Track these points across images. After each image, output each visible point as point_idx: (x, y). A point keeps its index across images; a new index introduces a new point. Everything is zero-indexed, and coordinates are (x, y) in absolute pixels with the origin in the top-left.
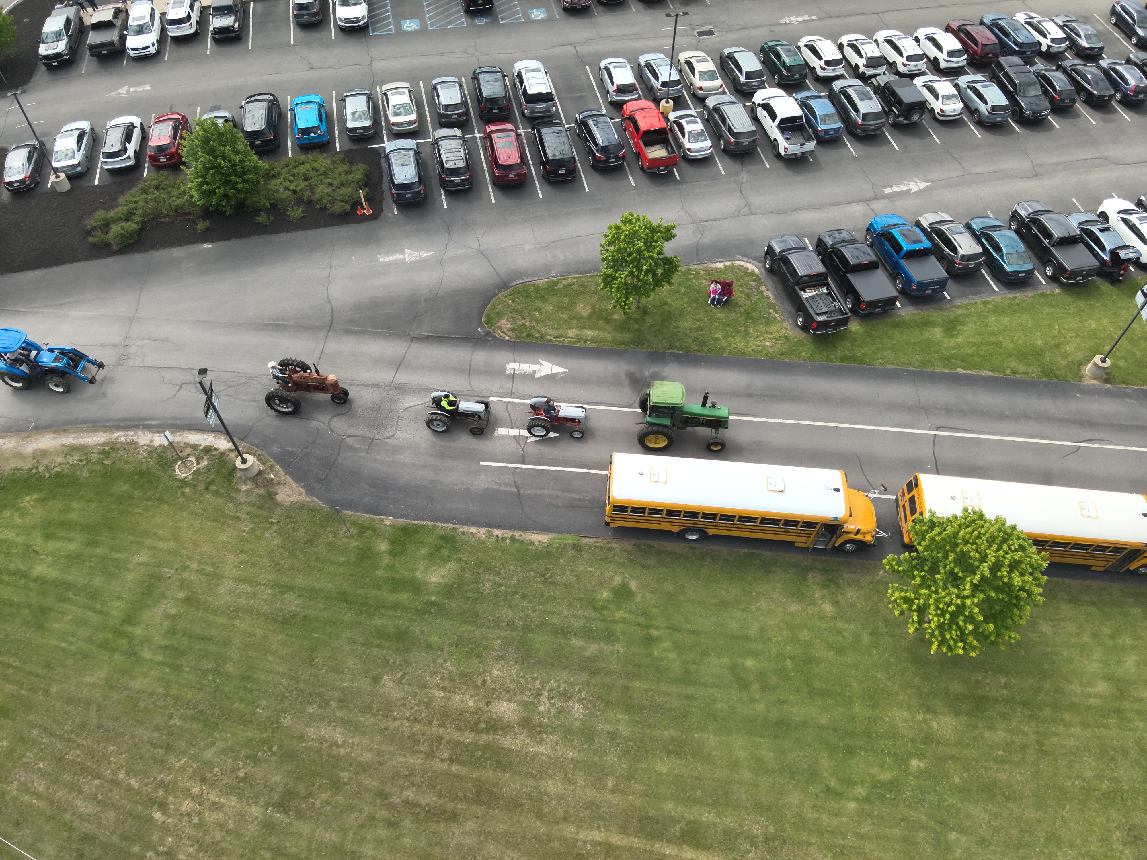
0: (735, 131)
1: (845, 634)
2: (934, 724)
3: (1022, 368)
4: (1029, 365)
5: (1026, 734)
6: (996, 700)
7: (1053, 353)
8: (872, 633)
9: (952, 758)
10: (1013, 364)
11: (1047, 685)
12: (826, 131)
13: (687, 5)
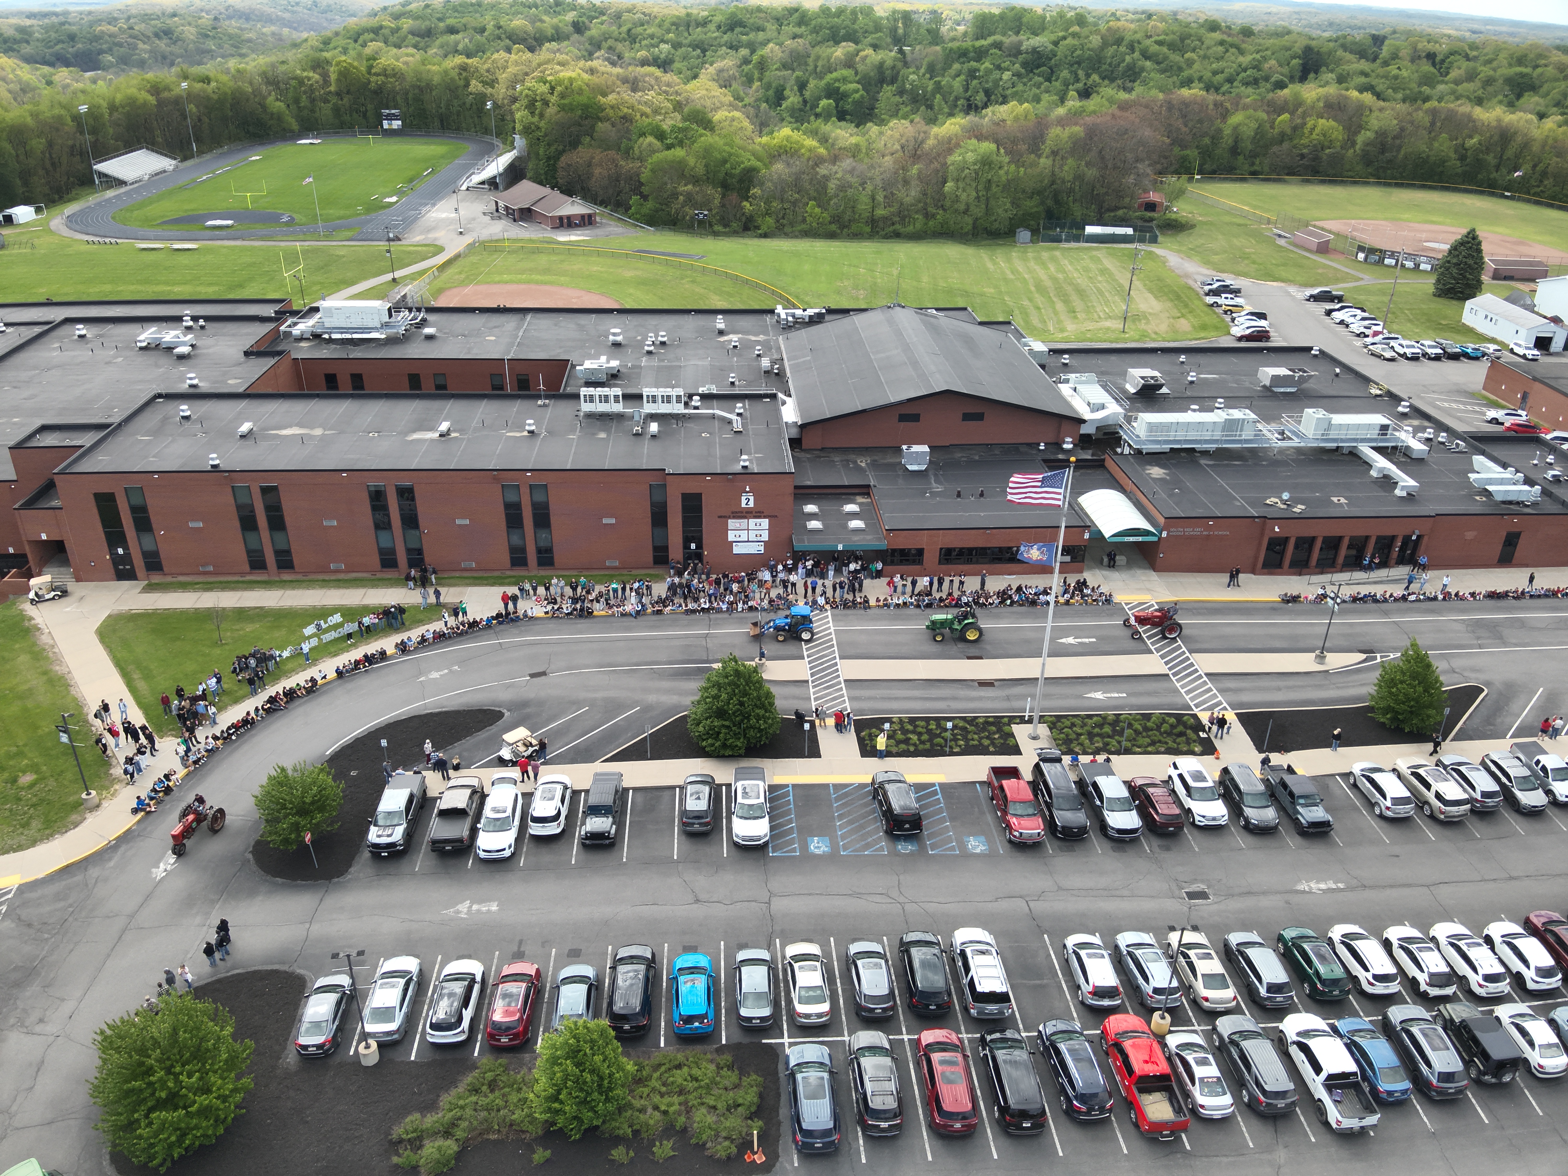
0: (1266, 1087)
12: (1390, 1093)
13: (1168, 849)
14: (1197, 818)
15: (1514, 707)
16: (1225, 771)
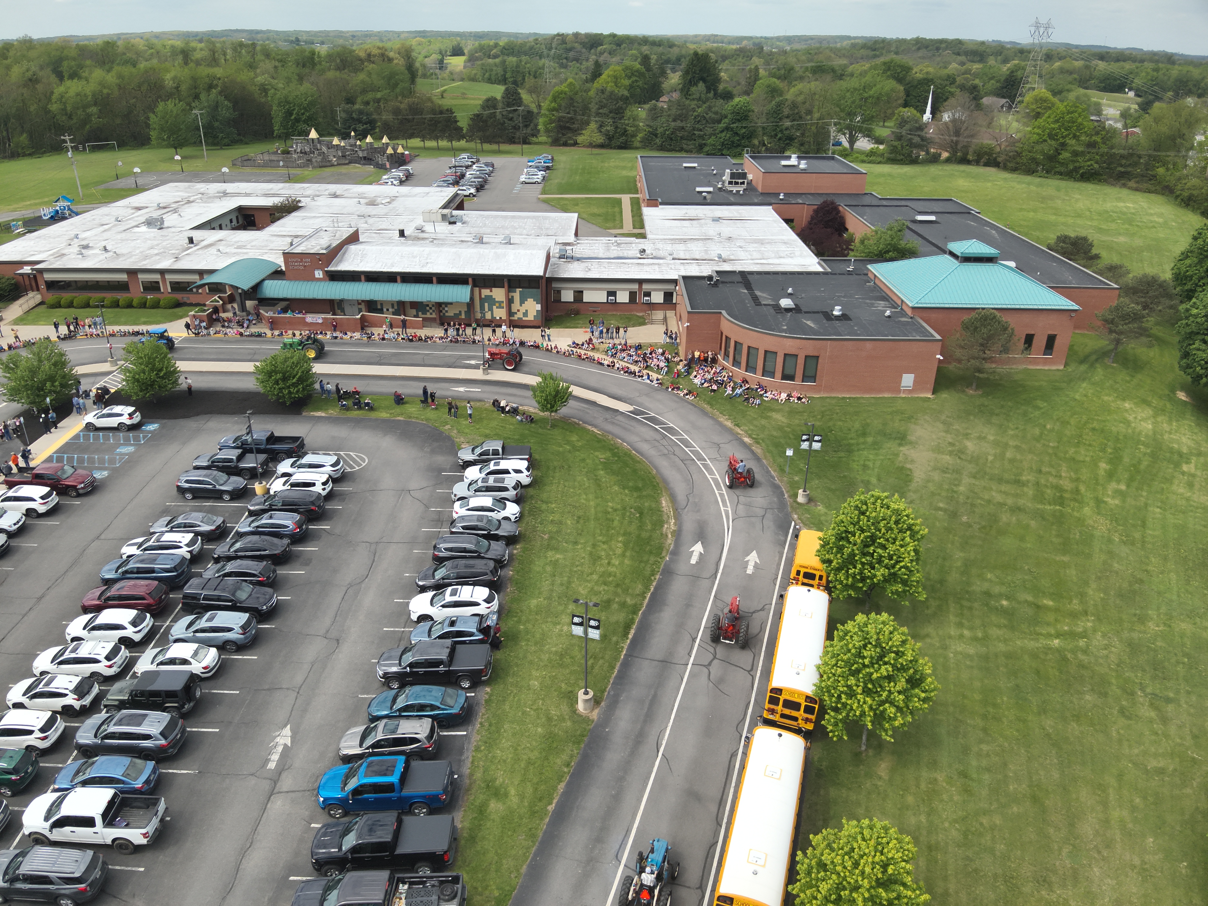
3: (565, 757)
4: (563, 750)
10: (558, 761)
12: (147, 782)
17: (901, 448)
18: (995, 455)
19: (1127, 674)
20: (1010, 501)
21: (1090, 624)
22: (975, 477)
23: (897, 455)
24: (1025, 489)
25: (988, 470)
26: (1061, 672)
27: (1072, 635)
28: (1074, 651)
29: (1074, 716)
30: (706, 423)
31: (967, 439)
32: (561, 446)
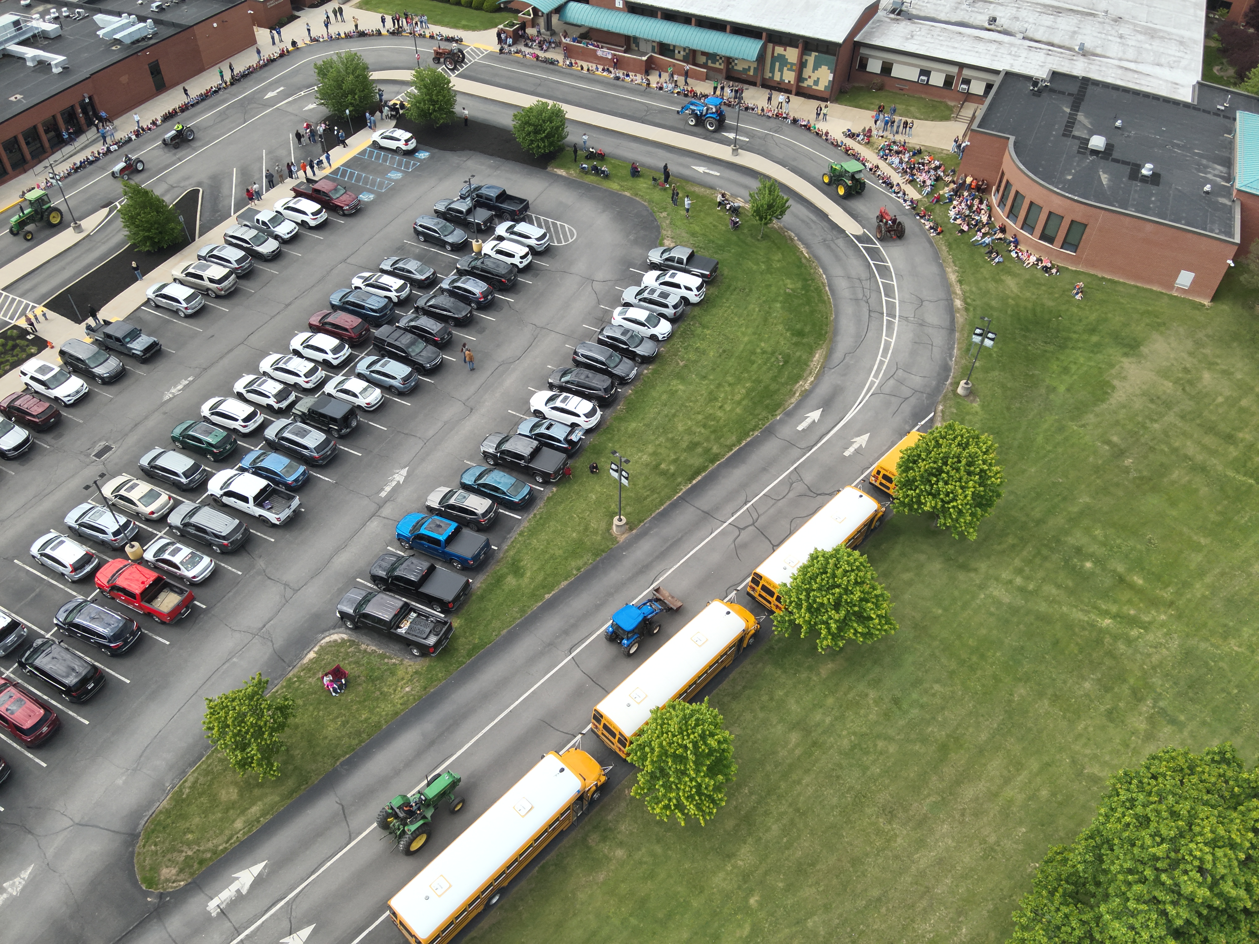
0: (223, 534)
1: (644, 859)
2: (740, 863)
3: (580, 562)
4: (582, 557)
5: (785, 813)
6: (754, 808)
7: (588, 536)
8: (658, 842)
9: (766, 873)
10: (573, 564)
11: (768, 768)
12: (296, 480)
13: (60, 436)
14: (65, 400)
15: (225, 191)
16: (62, 353)
17: (1125, 360)
18: (1227, 399)
19: (1154, 680)
20: (1200, 458)
21: (1163, 617)
22: (1183, 417)
23: (1112, 366)
24: (1231, 449)
25: (1206, 413)
26: (1081, 652)
27: (1133, 622)
28: (1116, 638)
29: (1056, 695)
30: (929, 270)
31: (1209, 369)
32: (758, 264)
